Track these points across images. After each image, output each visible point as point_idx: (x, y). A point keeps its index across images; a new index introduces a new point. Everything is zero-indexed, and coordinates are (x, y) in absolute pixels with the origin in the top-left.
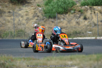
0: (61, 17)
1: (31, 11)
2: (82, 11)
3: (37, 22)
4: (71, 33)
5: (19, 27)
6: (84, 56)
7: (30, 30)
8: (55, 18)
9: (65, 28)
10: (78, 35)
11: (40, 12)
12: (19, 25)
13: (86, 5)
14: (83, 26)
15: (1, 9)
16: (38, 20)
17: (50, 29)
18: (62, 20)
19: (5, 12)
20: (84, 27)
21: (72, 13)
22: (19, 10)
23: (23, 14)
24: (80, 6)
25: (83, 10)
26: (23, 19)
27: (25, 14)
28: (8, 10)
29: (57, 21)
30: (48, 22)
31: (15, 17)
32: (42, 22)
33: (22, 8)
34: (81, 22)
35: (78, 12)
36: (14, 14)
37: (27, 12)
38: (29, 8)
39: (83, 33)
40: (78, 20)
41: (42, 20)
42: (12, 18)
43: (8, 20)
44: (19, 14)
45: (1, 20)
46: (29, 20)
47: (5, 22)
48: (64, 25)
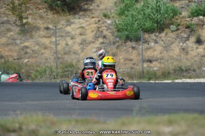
0: (149, 39)
1: (90, 26)
2: (193, 27)
4: (171, 71)
5: (66, 59)
6: (196, 115)
8: (137, 39)
9: (159, 61)
10: (185, 74)
11: (108, 28)
12: (65, 54)
13: (201, 15)
14: (196, 56)
15: (32, 22)
16: (104, 45)
17: (127, 62)
18: (152, 44)
19: (38, 29)
20: (196, 59)
21: (172, 31)
22: (67, 25)
23: (73, 33)
24: (189, 17)
25: (193, 24)
27: (78, 31)
28: (43, 24)
29: (141, 47)
30: (125, 48)
31: (57, 39)
32: (113, 49)
33: (72, 21)
34: (190, 49)
35: (184, 29)
36: (56, 32)
37: (82, 27)
38: (87, 21)
39: (194, 70)
40: (185, 44)
41: (112, 45)
42: (54, 39)
43: (44, 44)
44: (67, 33)
45: (31, 45)
46: (87, 45)
47: (38, 48)
48: (156, 54)
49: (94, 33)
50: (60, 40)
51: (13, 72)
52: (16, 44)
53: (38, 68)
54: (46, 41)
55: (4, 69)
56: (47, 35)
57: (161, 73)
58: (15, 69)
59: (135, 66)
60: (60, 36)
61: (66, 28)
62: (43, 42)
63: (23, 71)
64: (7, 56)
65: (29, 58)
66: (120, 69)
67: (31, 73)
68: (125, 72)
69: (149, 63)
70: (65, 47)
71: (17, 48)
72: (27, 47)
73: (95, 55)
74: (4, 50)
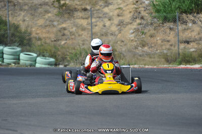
0: (187, 19)
1: (127, 7)
3: (140, 29)
7: (125, 45)
8: (175, 21)
9: (197, 42)
11: (146, 9)
12: (103, 35)
15: (70, 4)
16: (141, 26)
18: (190, 25)
19: (76, 10)
22: (105, 6)
23: (111, 14)
26: (112, 24)
27: (116, 12)
28: (81, 5)
30: (162, 29)
31: (94, 20)
32: (150, 30)
33: (110, 2)
37: (119, 8)
38: (124, 2)
41: (149, 26)
43: (82, 25)
44: (104, 14)
45: (69, 26)
46: (124, 26)
47: (76, 30)
48: (194, 35)
49: (132, 14)
50: (97, 21)
51: (48, 54)
52: (54, 26)
53: (73, 51)
55: (40, 52)
56: (84, 17)
57: (197, 56)
58: (50, 51)
59: (172, 48)
60: (98, 17)
61: (103, 9)
62: (80, 23)
63: (59, 53)
64: (44, 38)
65: (66, 40)
66: (157, 50)
68: (162, 53)
69: (186, 44)
70: (102, 29)
71: (55, 30)
72: (65, 29)
73: (132, 36)
74: (42, 32)
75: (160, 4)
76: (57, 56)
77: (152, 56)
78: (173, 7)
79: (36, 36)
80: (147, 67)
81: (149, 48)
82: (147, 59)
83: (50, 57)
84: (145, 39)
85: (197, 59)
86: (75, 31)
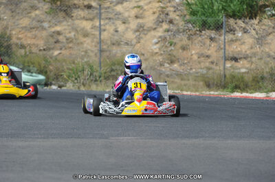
0: (235, 26)
1: (150, 6)
3: (168, 37)
4: (265, 75)
5: (114, 51)
7: (146, 60)
8: (218, 27)
9: (249, 59)
11: (176, 10)
12: (114, 44)
16: (169, 33)
17: (203, 59)
18: (240, 35)
19: (76, 7)
21: (269, 17)
22: (118, 3)
23: (126, 14)
26: (127, 28)
27: (133, 12)
29: (223, 37)
30: (200, 38)
31: (102, 22)
32: (182, 39)
36: (100, 14)
37: (139, 7)
41: (181, 34)
42: (97, 23)
43: (83, 29)
44: (116, 14)
45: (65, 29)
46: (146, 32)
47: (75, 35)
48: (245, 49)
49: (156, 15)
50: (106, 24)
51: (36, 69)
52: (44, 29)
53: (73, 65)
54: (87, 25)
55: (23, 65)
56: (88, 17)
57: (251, 79)
58: (40, 65)
60: (107, 18)
61: (115, 8)
62: (82, 26)
63: (51, 68)
64: (29, 45)
65: (61, 49)
66: (191, 69)
67: (63, 71)
68: (199, 74)
69: (234, 62)
70: (113, 35)
71: (44, 34)
72: (59, 33)
73: (156, 48)
74: (26, 36)
75: (198, 3)
76: (49, 73)
77: (185, 77)
78: (215, 8)
79: (18, 41)
80: (185, 93)
81: (181, 65)
82: (178, 80)
83: (39, 73)
84: (174, 53)
85: (250, 84)
86: (73, 36)
